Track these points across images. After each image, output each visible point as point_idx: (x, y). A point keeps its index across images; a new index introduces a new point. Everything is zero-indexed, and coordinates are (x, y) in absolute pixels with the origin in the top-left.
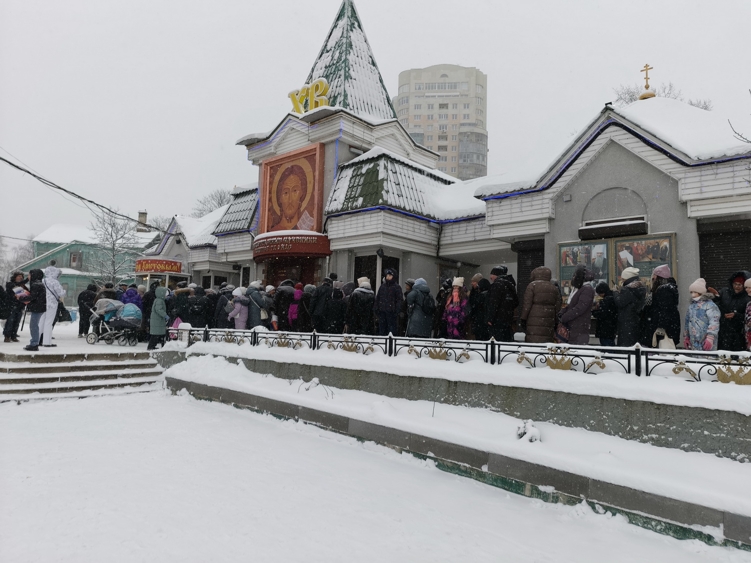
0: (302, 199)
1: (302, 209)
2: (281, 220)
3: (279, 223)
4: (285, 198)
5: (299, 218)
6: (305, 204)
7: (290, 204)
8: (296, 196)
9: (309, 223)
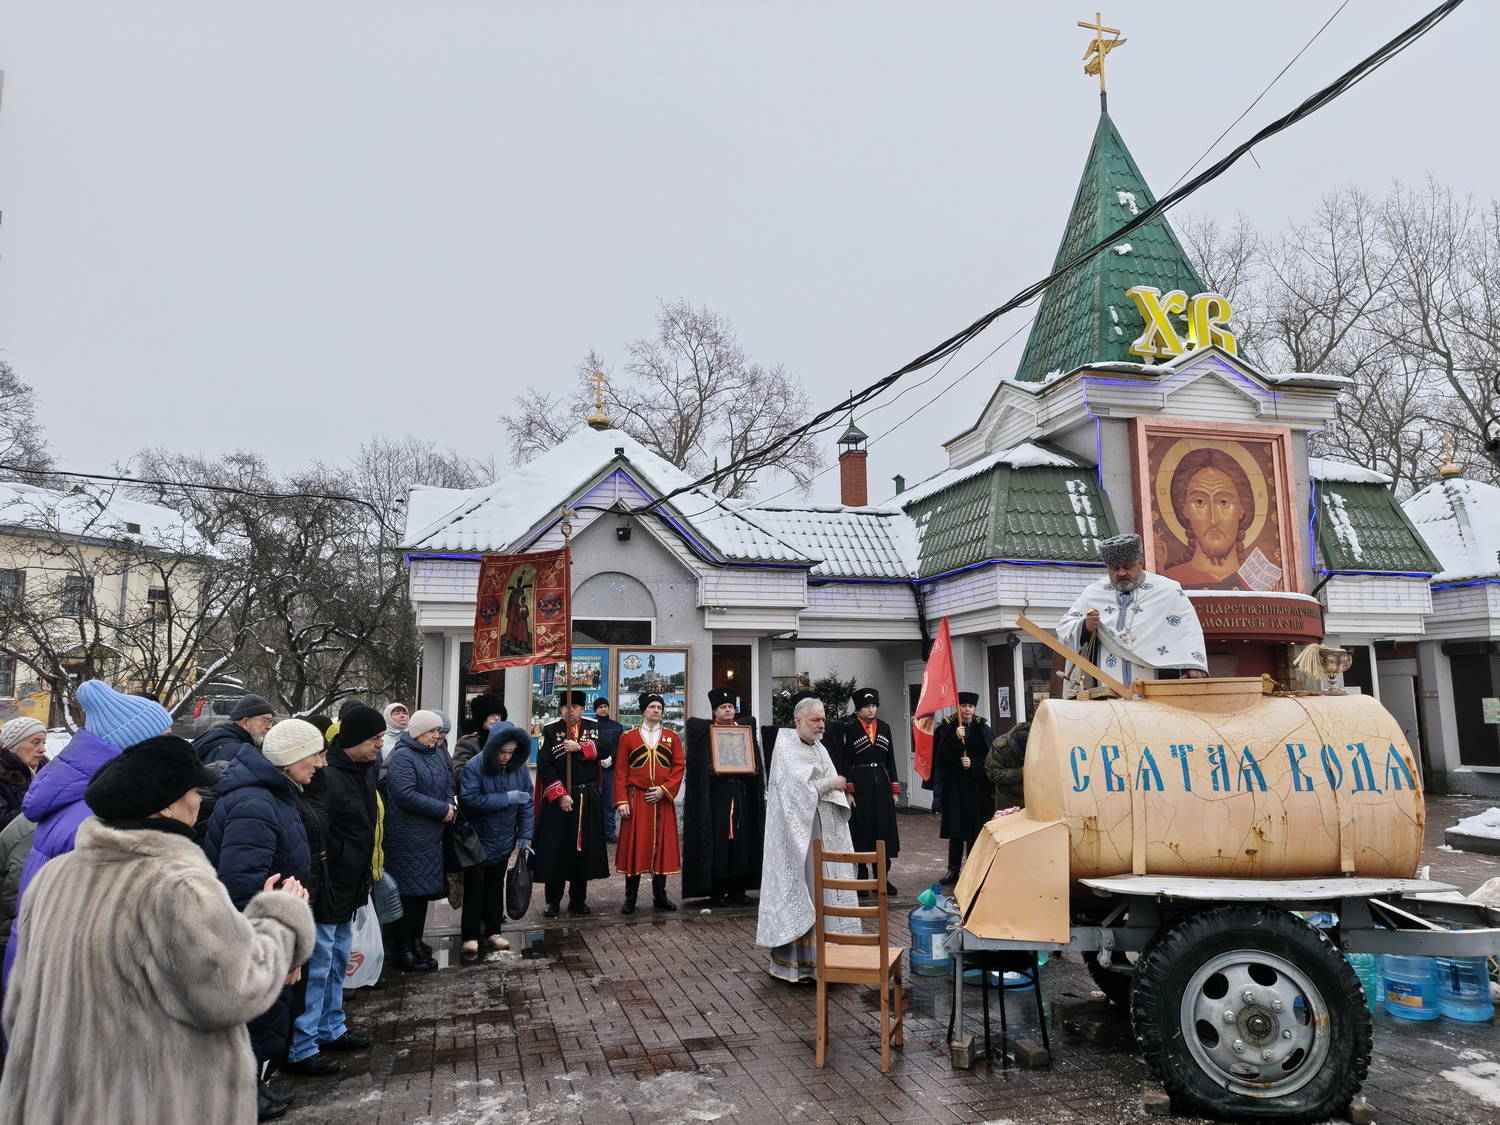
0: (1244, 523)
1: (1247, 543)
2: (1192, 554)
3: (1187, 560)
4: (1197, 512)
5: (1241, 561)
6: (1252, 535)
7: (1214, 526)
8: (1228, 513)
9: (1267, 573)
